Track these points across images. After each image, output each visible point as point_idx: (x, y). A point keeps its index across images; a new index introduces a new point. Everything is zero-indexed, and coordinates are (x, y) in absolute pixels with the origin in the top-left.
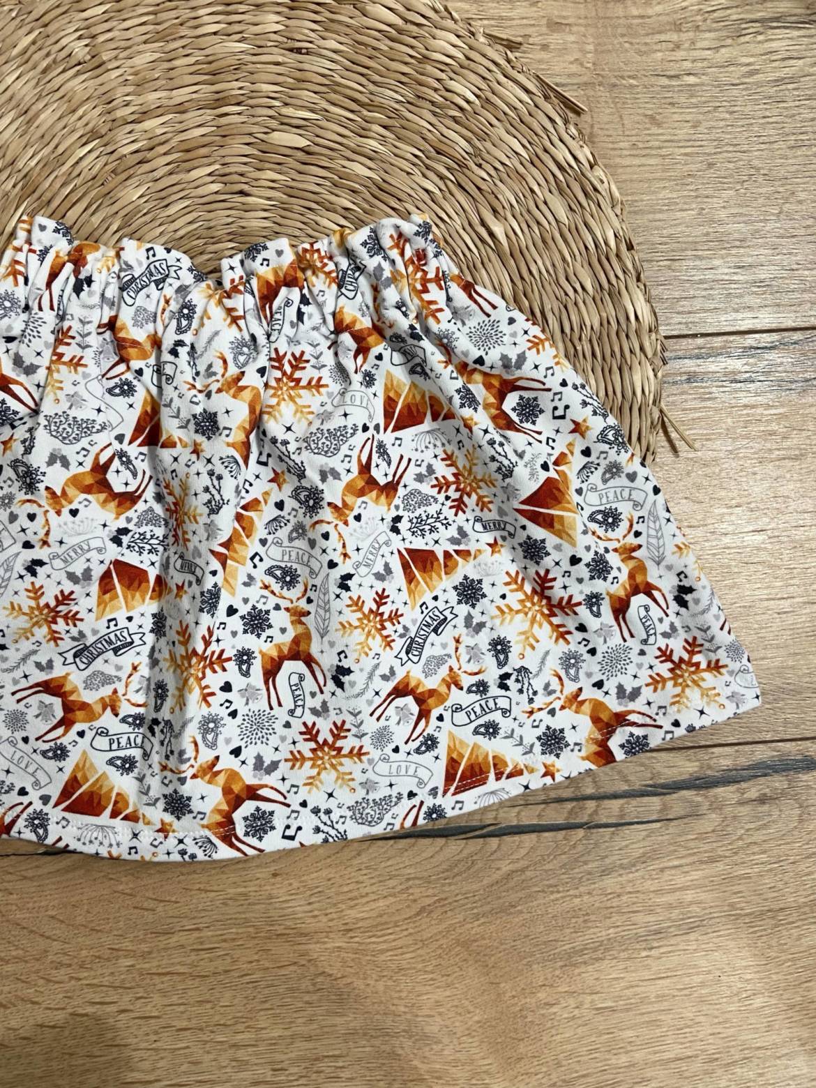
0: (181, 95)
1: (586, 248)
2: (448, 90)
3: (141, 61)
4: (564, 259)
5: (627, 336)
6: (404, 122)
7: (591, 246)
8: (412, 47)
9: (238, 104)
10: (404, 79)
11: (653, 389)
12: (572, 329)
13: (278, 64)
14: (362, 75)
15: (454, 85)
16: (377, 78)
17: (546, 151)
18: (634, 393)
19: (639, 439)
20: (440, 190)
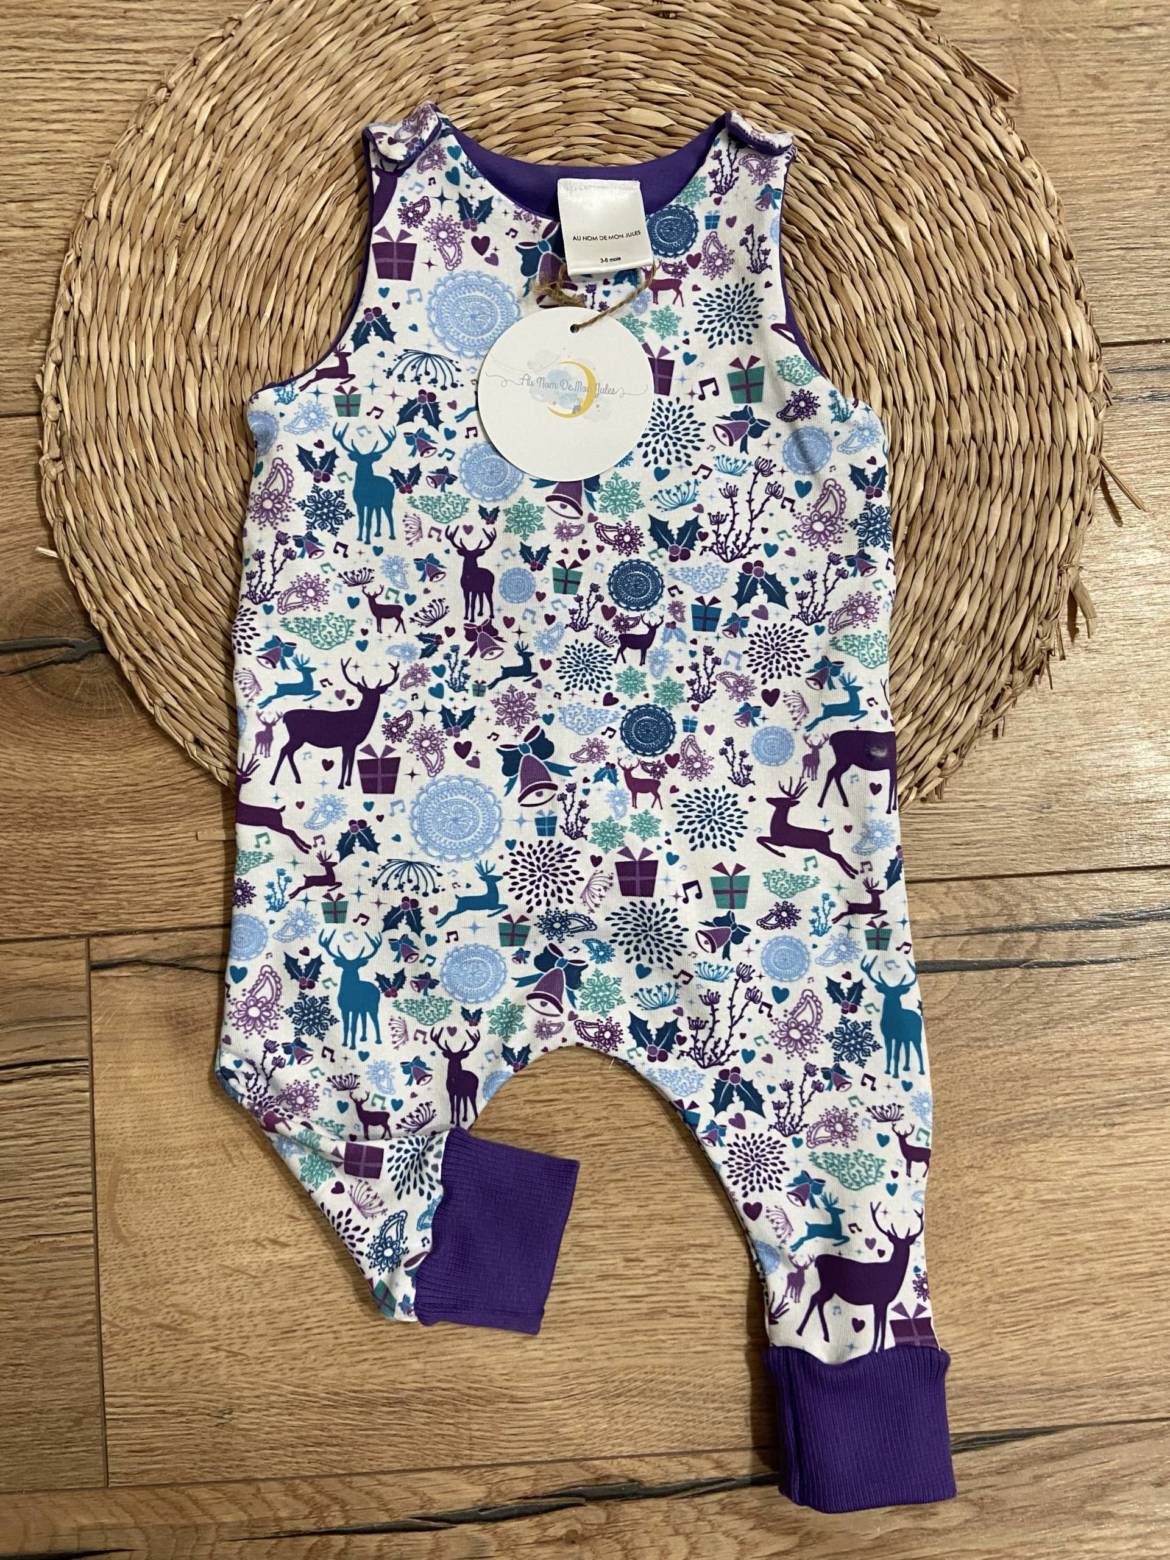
0: (522, 64)
1: (1012, 256)
2: (844, 63)
3: (477, 24)
4: (983, 269)
5: (1062, 365)
6: (790, 100)
7: (1019, 253)
8: (804, 12)
9: (589, 76)
10: (792, 49)
11: (1092, 432)
12: (990, 355)
13: (640, 29)
14: (741, 44)
15: (855, 57)
16: (758, 47)
17: (964, 137)
18: (1067, 437)
19: (1072, 495)
20: (831, 181)
